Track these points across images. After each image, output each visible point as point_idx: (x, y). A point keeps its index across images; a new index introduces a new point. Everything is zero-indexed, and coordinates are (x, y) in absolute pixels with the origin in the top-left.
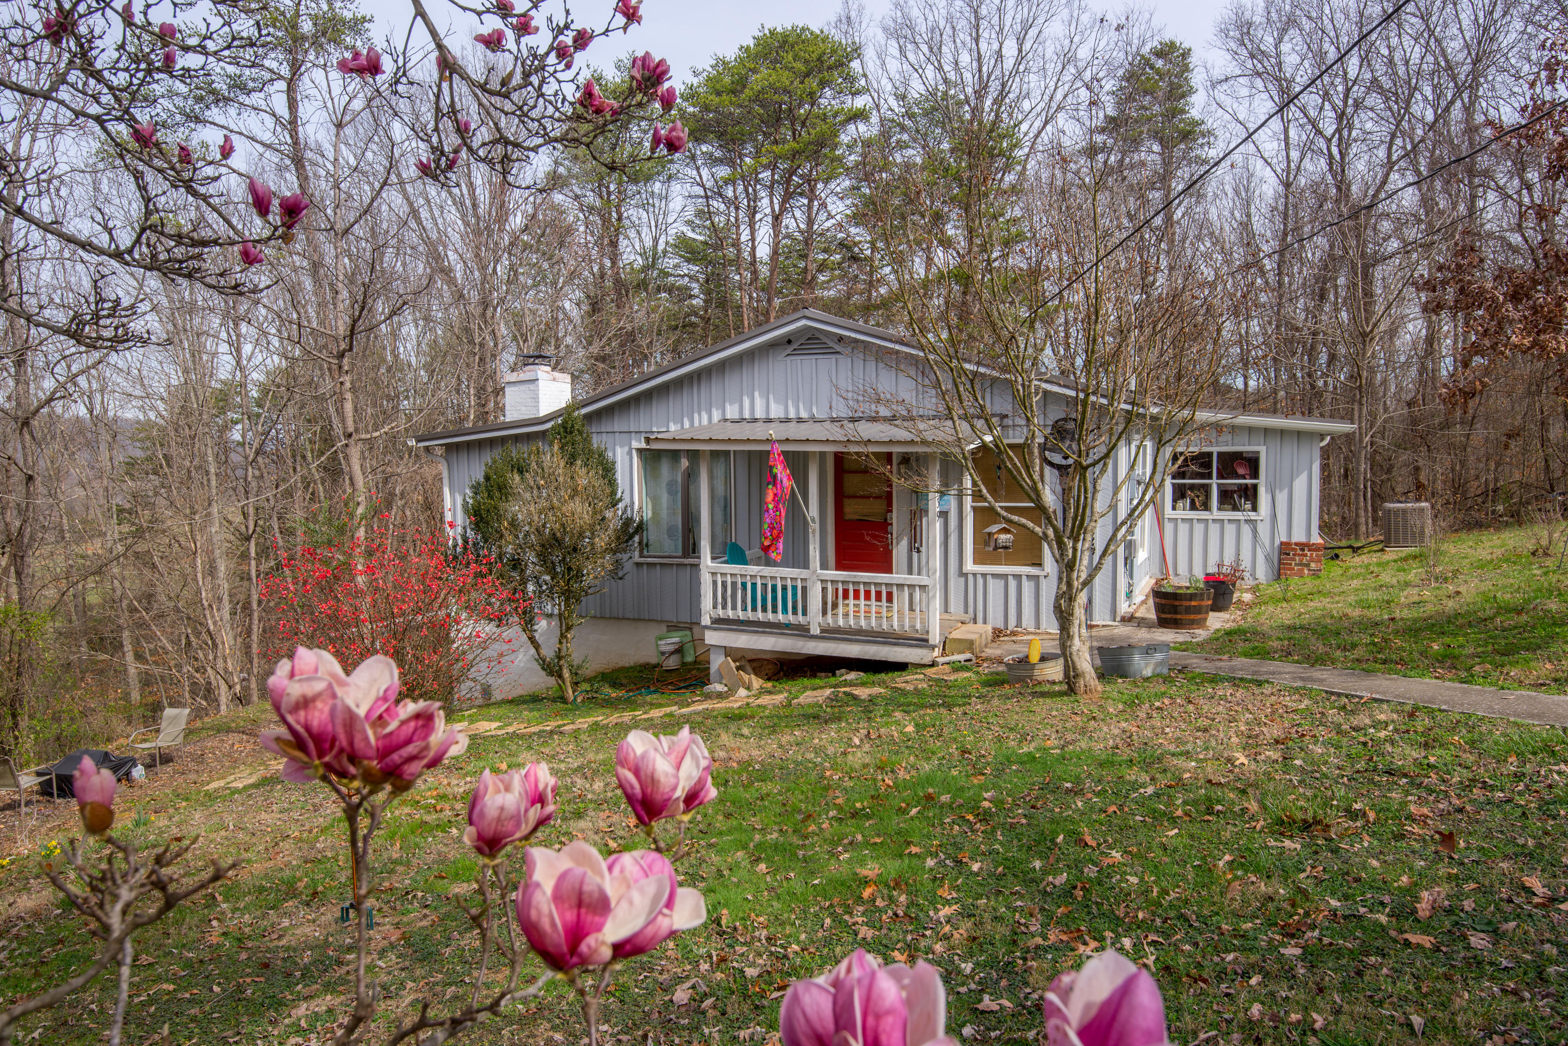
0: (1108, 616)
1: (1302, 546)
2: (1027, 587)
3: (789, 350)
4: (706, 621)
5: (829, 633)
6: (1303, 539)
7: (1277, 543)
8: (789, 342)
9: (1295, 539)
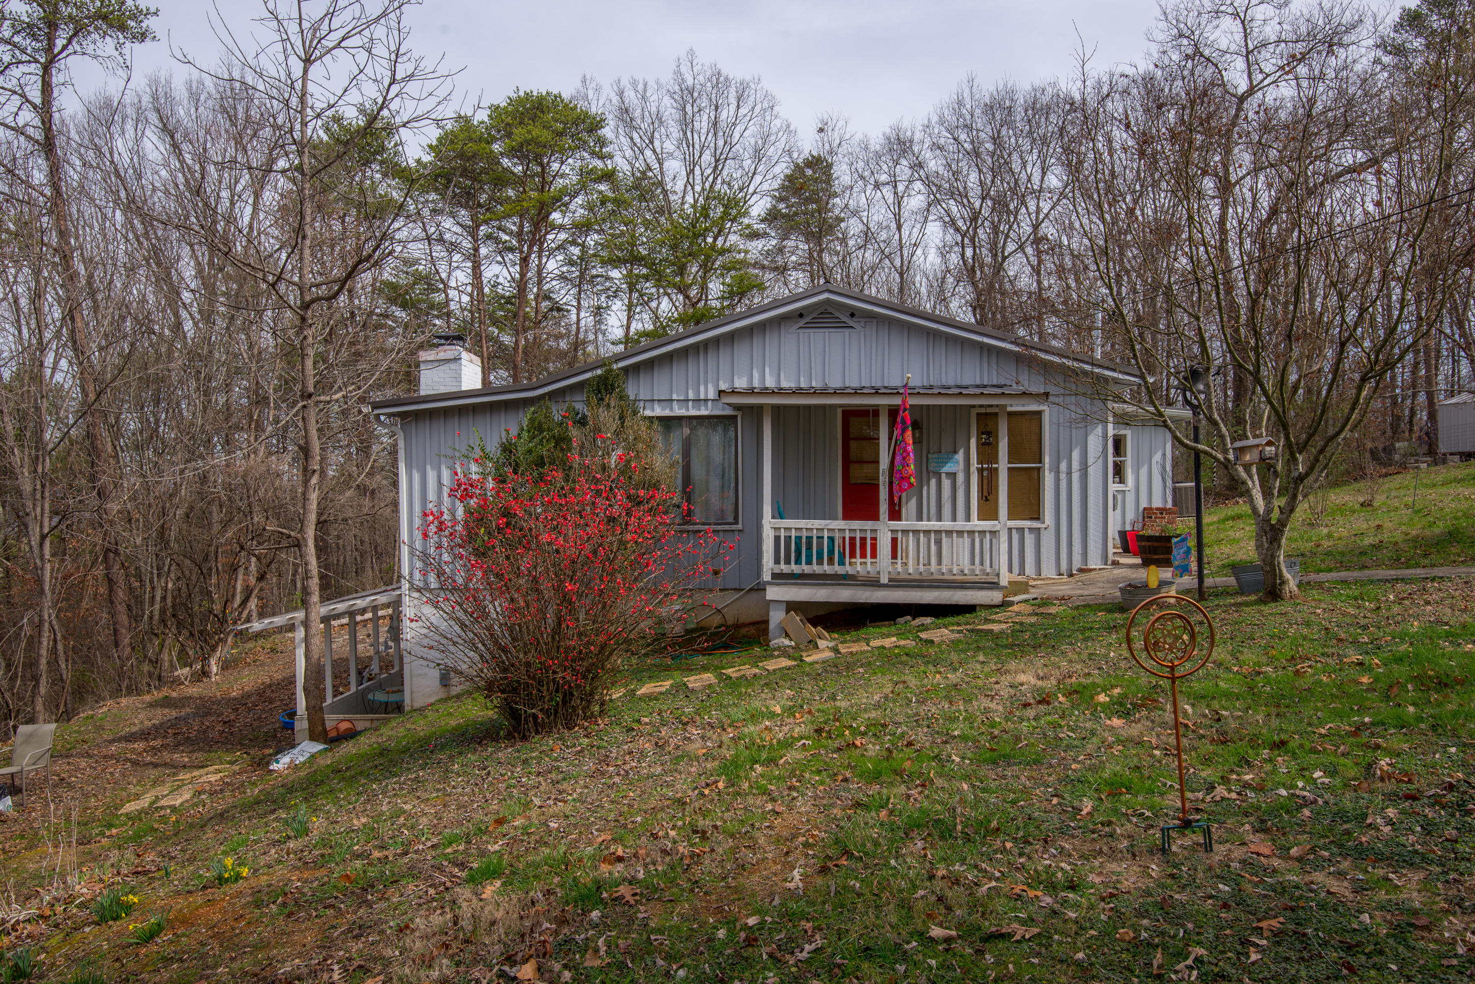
0: (1099, 562)
1: (1162, 510)
2: (1029, 539)
3: (802, 323)
4: (767, 577)
5: (896, 583)
6: (1160, 505)
7: (1141, 509)
8: (801, 316)
9: (1154, 506)
